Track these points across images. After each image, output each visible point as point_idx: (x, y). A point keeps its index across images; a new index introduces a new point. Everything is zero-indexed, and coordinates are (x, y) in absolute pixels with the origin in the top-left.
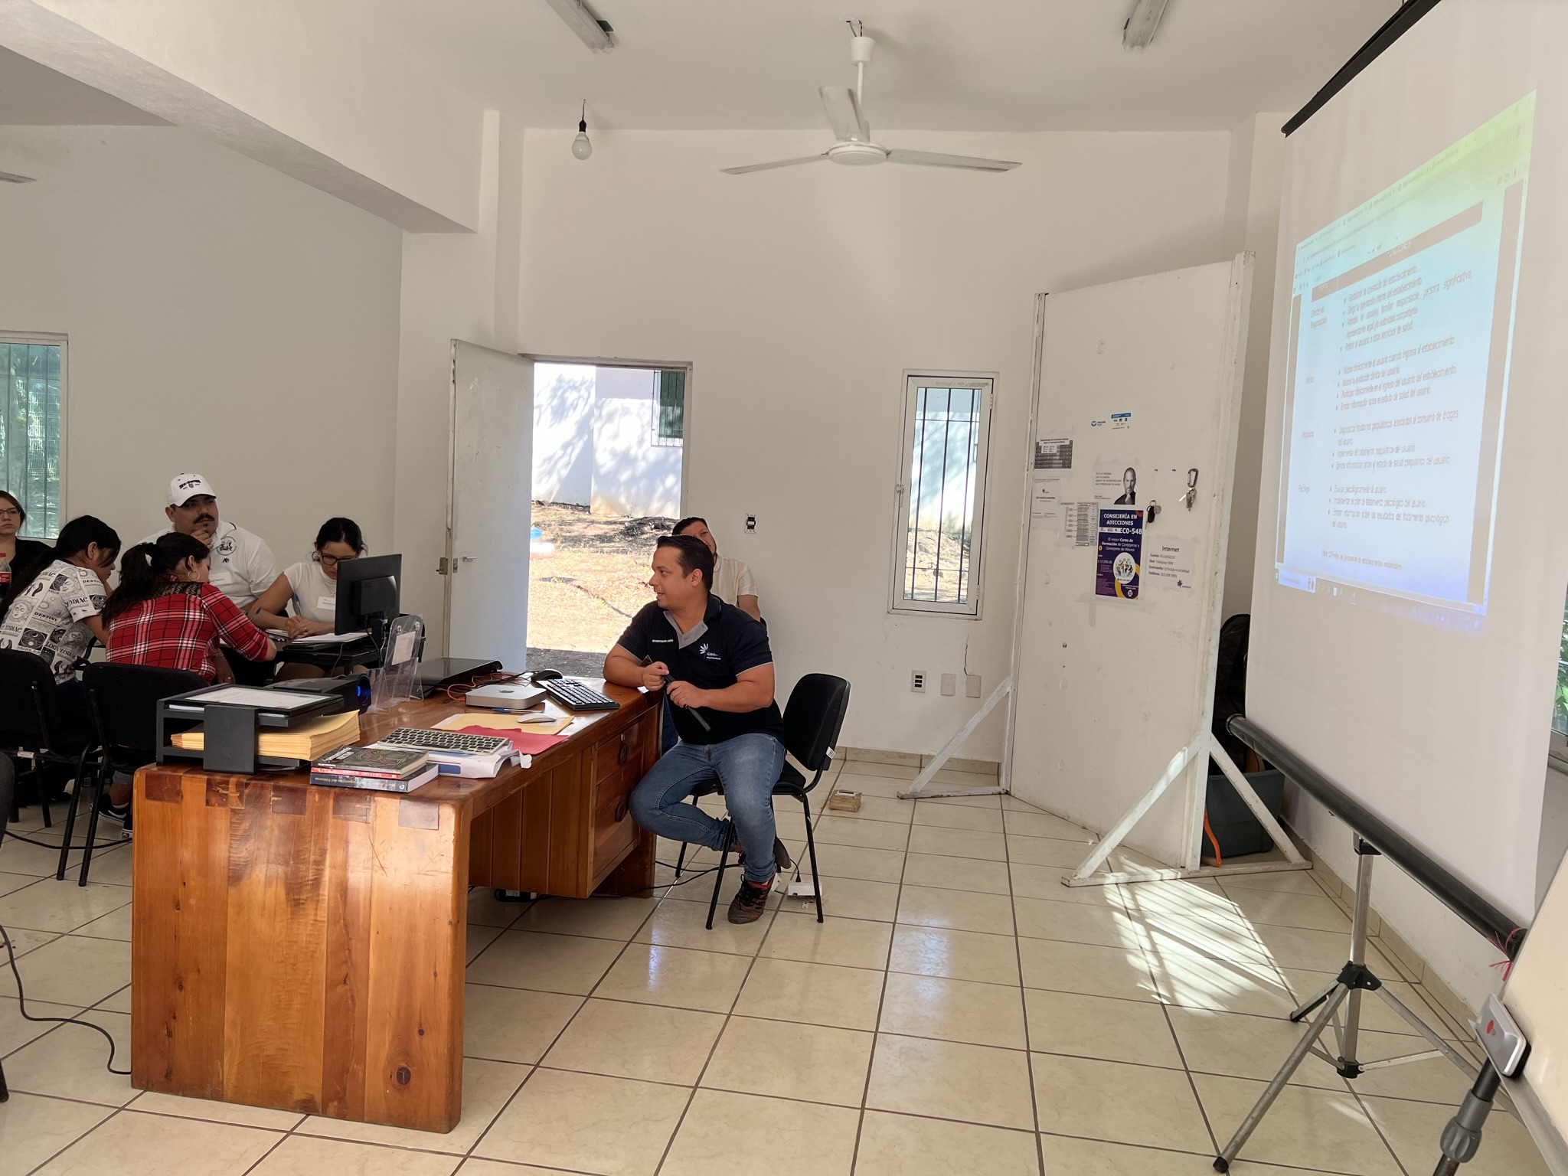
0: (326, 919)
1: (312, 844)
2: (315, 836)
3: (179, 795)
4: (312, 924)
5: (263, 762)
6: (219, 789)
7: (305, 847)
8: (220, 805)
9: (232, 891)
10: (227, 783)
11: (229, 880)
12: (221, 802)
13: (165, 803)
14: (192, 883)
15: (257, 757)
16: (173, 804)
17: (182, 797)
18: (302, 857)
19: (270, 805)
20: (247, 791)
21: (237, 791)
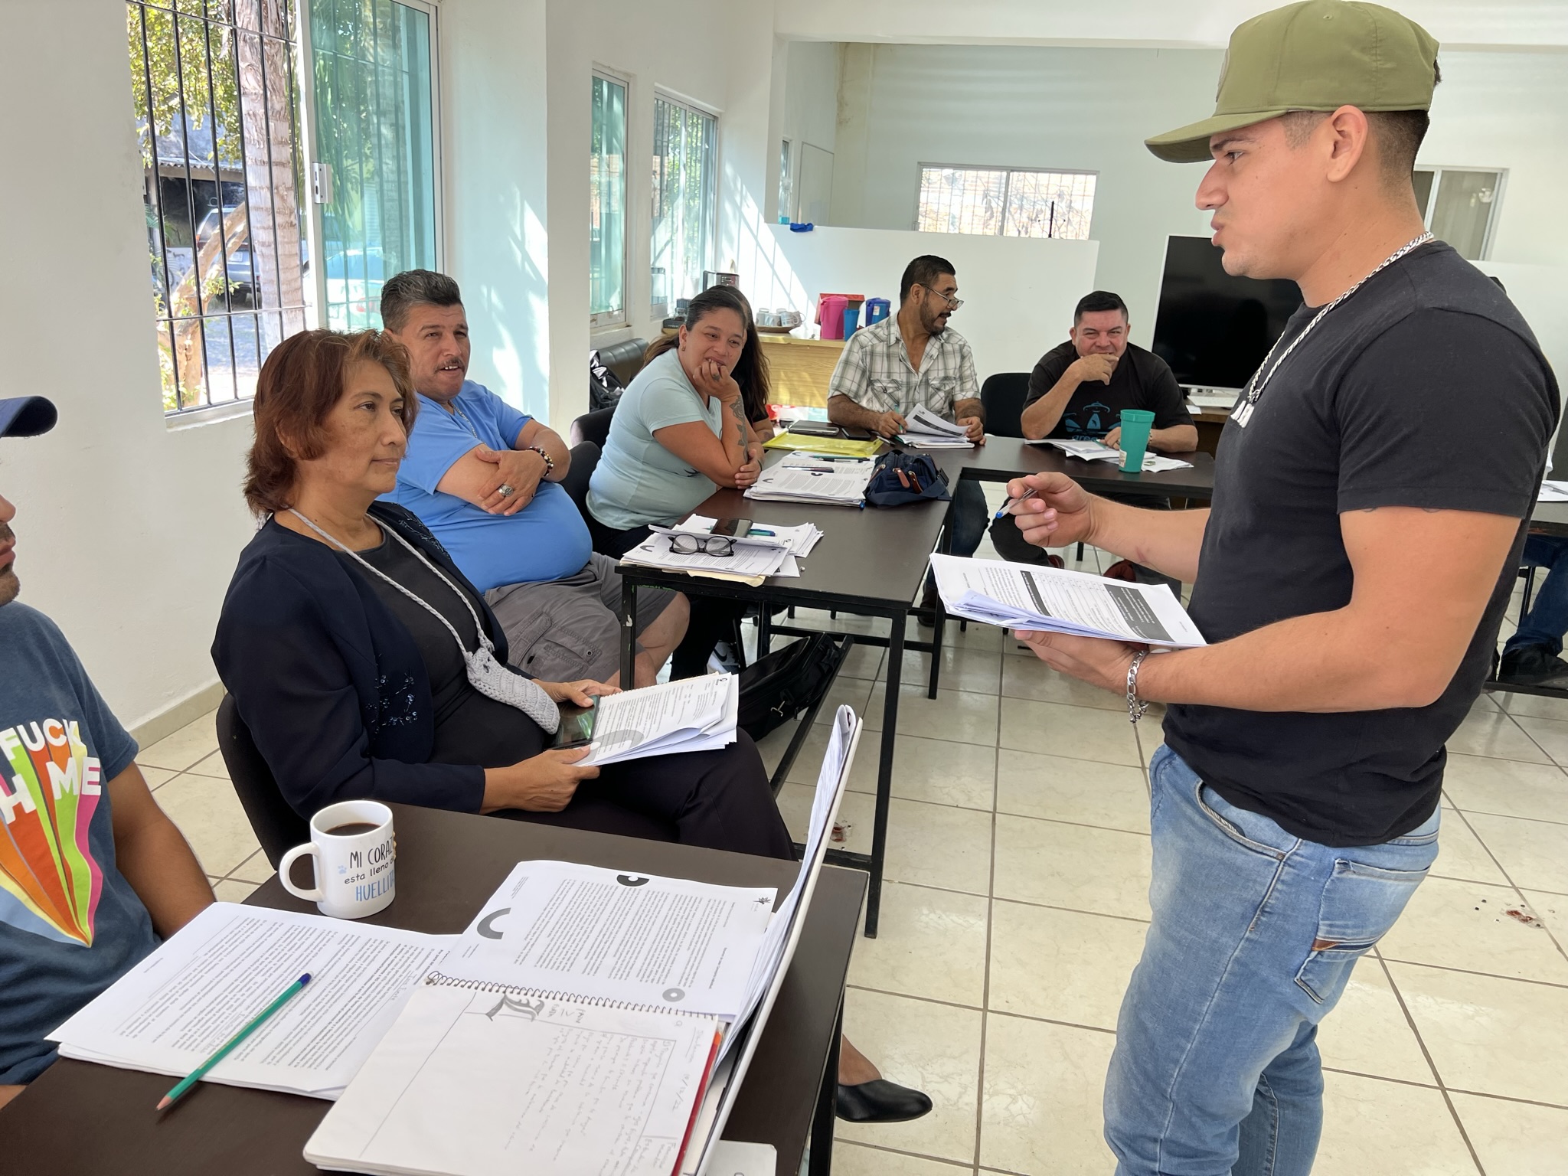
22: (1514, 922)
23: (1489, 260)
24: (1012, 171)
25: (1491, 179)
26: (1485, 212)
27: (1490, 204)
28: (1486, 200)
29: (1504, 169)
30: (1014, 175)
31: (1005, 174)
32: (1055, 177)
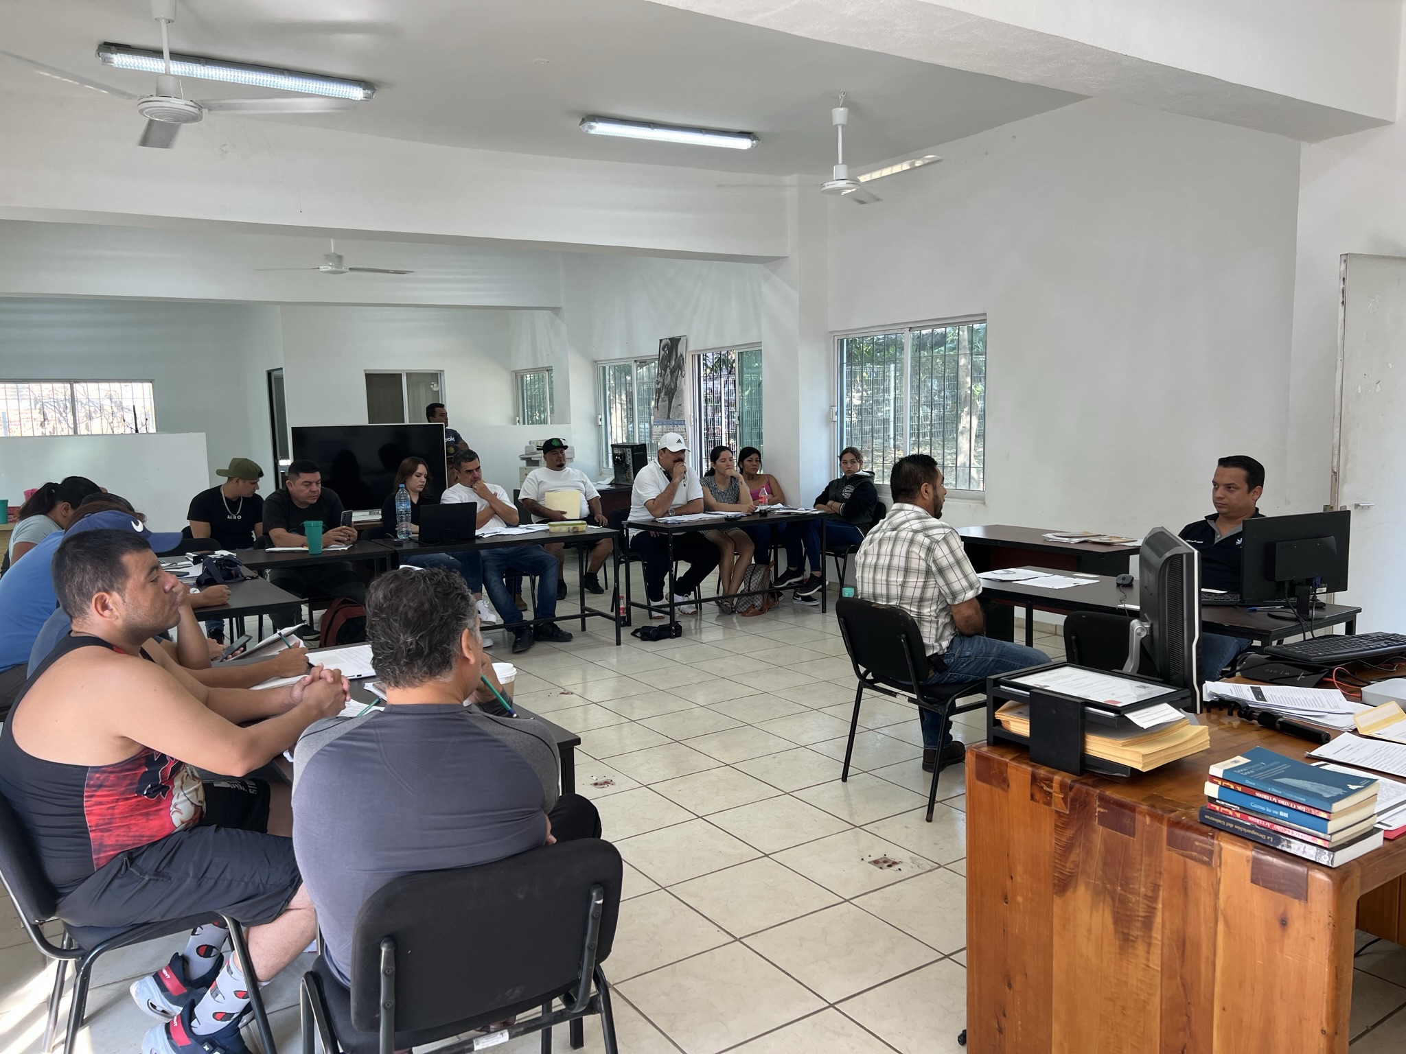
0: (1159, 969)
1: (1143, 873)
2: (1146, 865)
3: (1005, 782)
4: (1143, 969)
5: (1088, 761)
6: (1043, 785)
7: (1134, 874)
8: (1045, 803)
9: (1058, 901)
10: (1051, 780)
11: (1055, 888)
12: (1045, 800)
13: (993, 788)
14: (1019, 879)
15: (1083, 754)
16: (1001, 792)
17: (1008, 786)
19: (1096, 816)
20: (1071, 794)
21: (1061, 792)
24: (76, 382)
25: (435, 377)
27: (438, 391)
28: (435, 389)
29: (441, 371)
30: (77, 386)
31: (68, 385)
32: (104, 386)
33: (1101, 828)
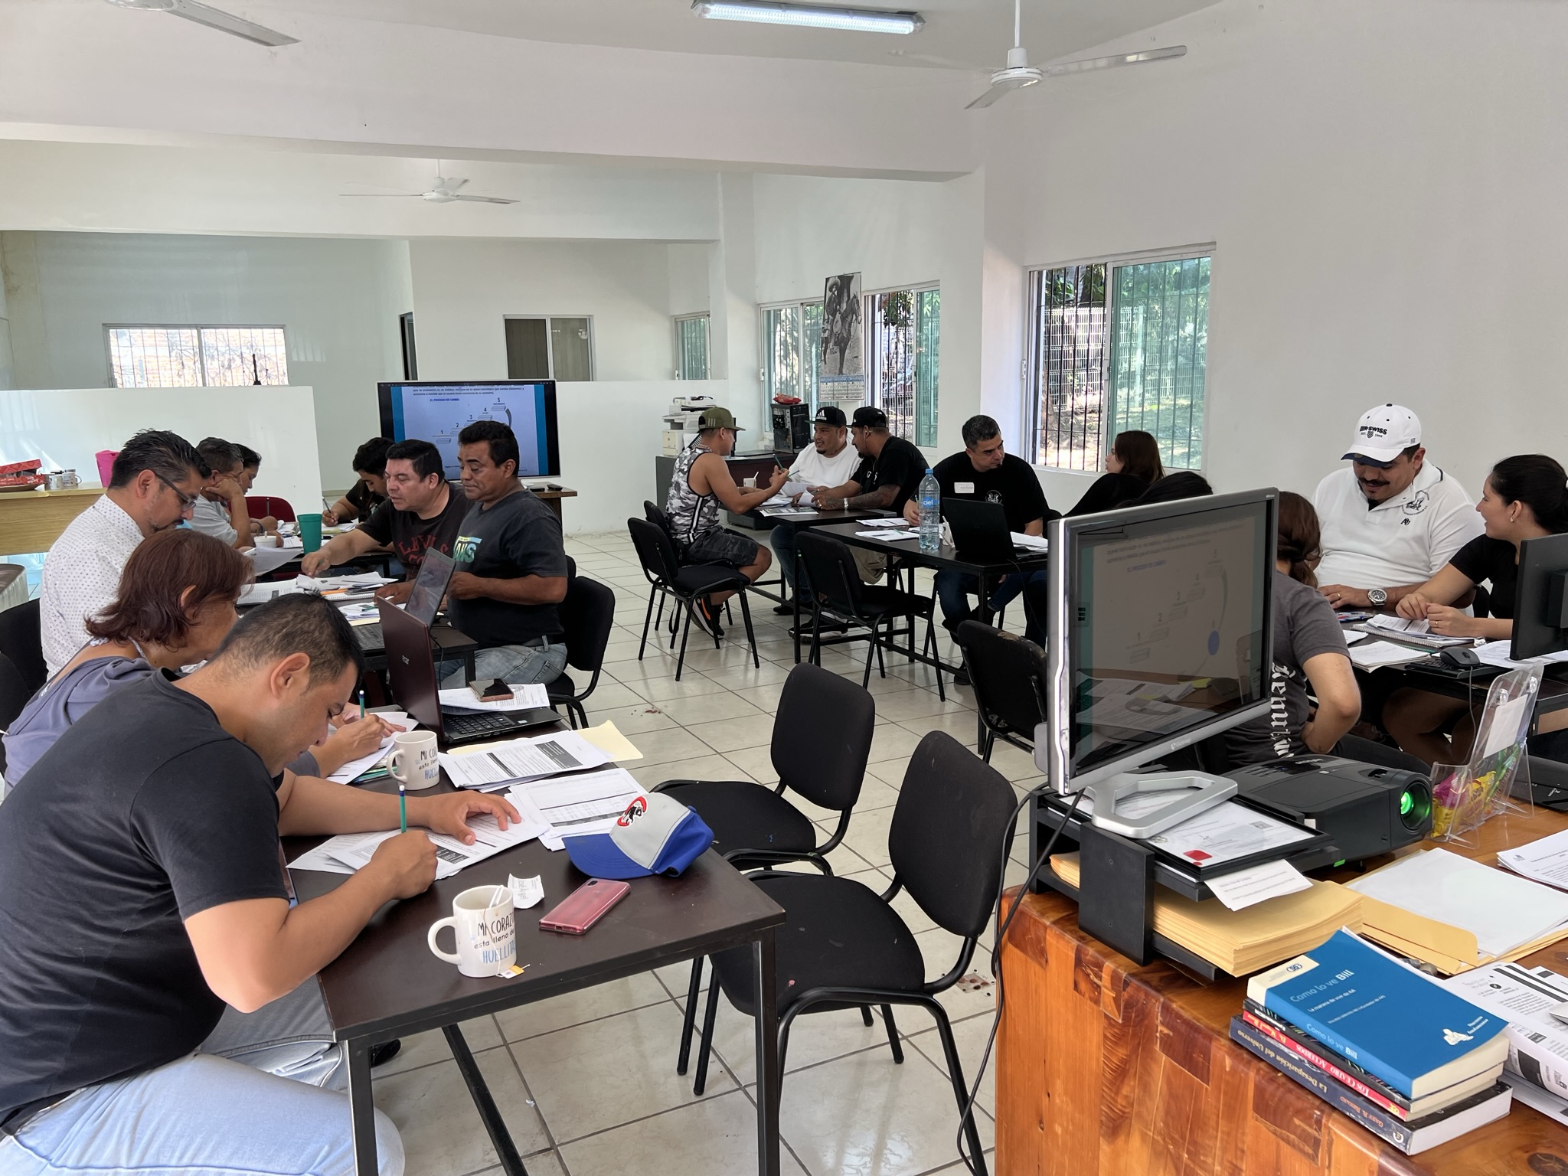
1: (1218, 1144)
2: (1223, 1132)
3: (1044, 956)
5: (1158, 946)
6: (1089, 971)
7: (1207, 1142)
8: (1091, 999)
9: (1105, 1147)
10: (1100, 966)
11: (1101, 1128)
12: (1092, 995)
13: (1029, 960)
14: (1057, 1101)
15: (1151, 933)
16: (1037, 967)
17: (1047, 961)
18: (1202, 1158)
19: (1157, 1037)
20: (1125, 995)
21: (1112, 988)
22: (650, 714)
23: (596, 381)
24: (202, 328)
25: (584, 323)
26: (585, 348)
27: (587, 341)
28: (584, 337)
29: (590, 316)
30: (205, 332)
31: (195, 332)
33: (1164, 1057)
